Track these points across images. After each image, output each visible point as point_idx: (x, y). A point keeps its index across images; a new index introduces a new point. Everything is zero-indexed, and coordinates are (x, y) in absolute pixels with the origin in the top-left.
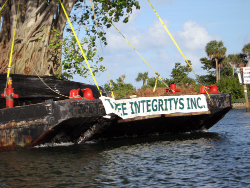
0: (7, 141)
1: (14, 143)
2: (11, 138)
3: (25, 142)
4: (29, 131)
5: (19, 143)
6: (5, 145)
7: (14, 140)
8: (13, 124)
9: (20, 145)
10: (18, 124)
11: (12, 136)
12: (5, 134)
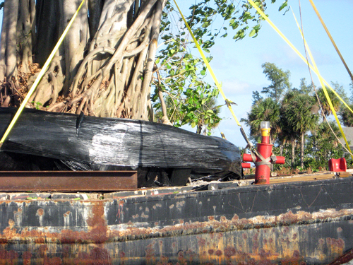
0: (279, 249)
1: (296, 254)
2: (288, 242)
3: (325, 250)
4: (339, 230)
5: (310, 254)
6: (272, 258)
7: (297, 248)
8: (300, 215)
9: (312, 257)
10: (315, 215)
11: (291, 240)
12: (274, 236)
